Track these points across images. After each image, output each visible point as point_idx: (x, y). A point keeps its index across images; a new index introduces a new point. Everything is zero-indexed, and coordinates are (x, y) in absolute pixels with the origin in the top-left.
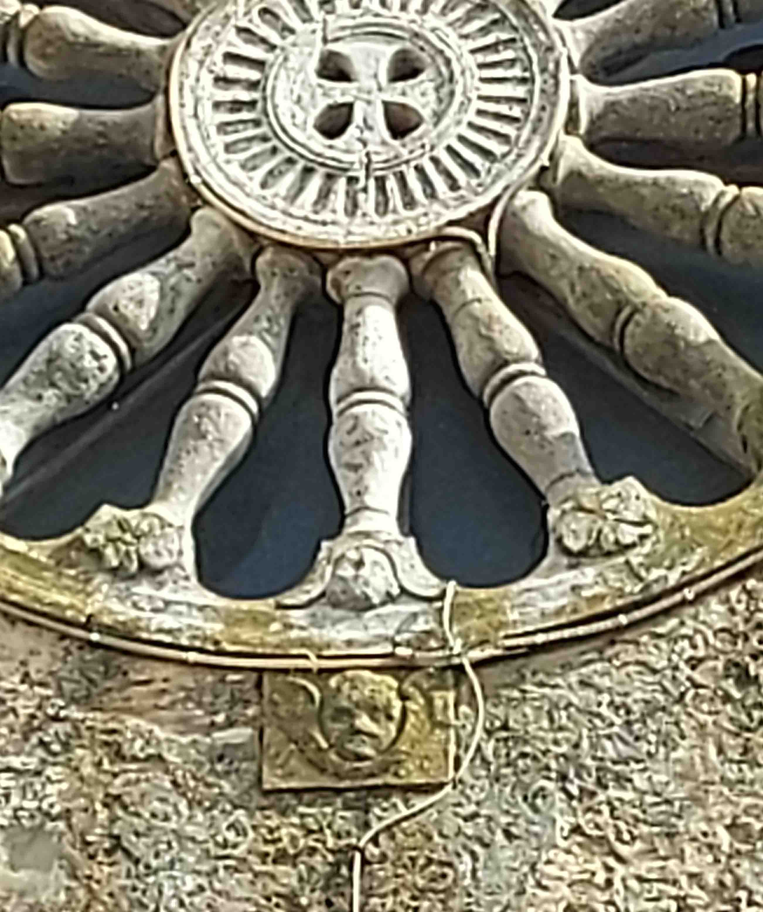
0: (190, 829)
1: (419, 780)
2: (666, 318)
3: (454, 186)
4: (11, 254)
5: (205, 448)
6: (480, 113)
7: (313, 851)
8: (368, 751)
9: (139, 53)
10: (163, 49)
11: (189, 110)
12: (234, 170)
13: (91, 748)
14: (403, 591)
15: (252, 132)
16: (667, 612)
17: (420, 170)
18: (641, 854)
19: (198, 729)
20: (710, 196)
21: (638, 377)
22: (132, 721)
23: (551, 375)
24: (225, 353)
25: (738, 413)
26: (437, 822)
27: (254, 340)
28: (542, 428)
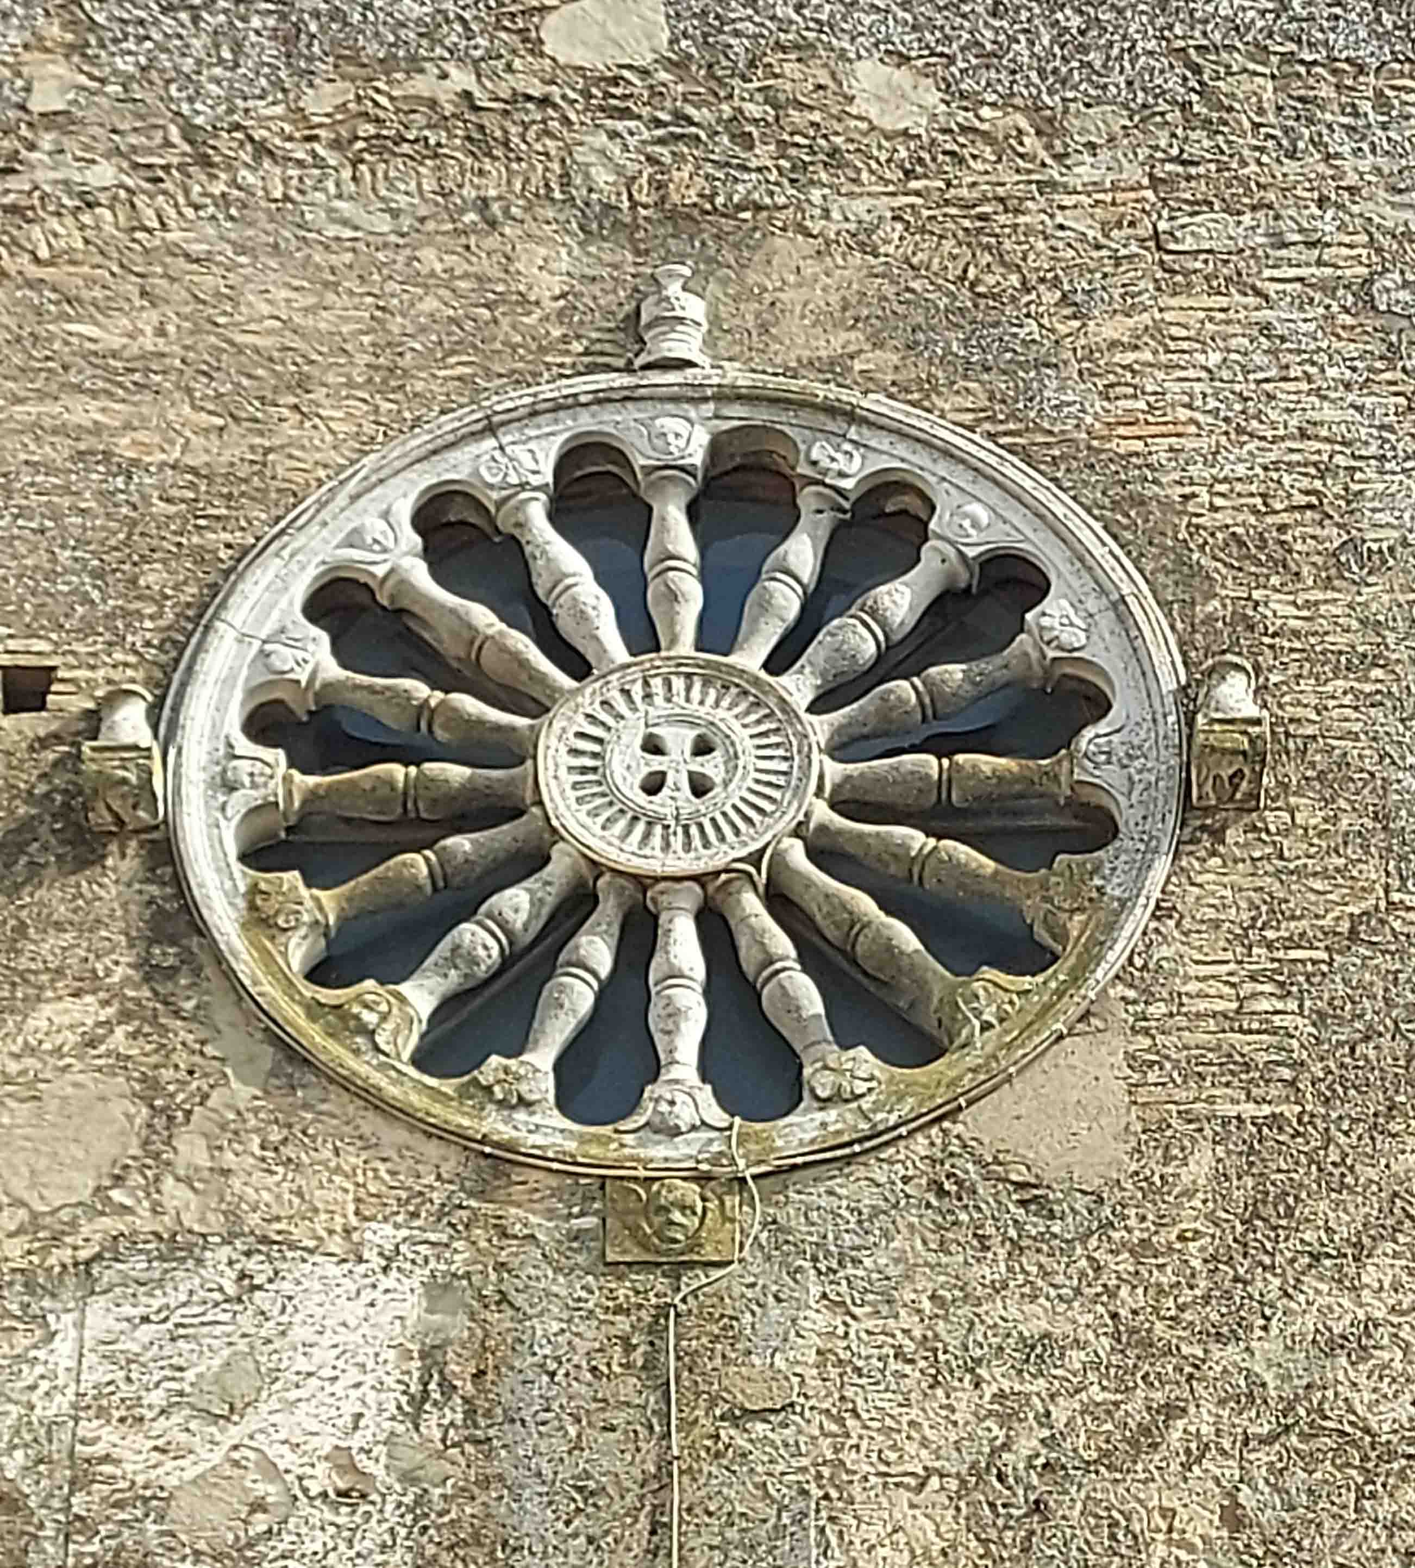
0: (555, 1289)
1: (716, 1258)
2: (886, 932)
3: (737, 832)
4: (425, 871)
5: (562, 1016)
6: (758, 781)
7: (640, 1306)
8: (679, 1236)
9: (513, 729)
10: (532, 727)
11: (551, 773)
12: (582, 816)
13: (485, 1228)
14: (703, 1123)
15: (596, 789)
16: (887, 1144)
17: (713, 820)
18: (869, 1315)
19: (559, 1217)
20: (916, 846)
21: (865, 973)
22: (513, 1211)
23: (805, 970)
24: (577, 947)
25: (935, 1001)
26: (728, 1288)
27: (597, 939)
28: (798, 1008)
